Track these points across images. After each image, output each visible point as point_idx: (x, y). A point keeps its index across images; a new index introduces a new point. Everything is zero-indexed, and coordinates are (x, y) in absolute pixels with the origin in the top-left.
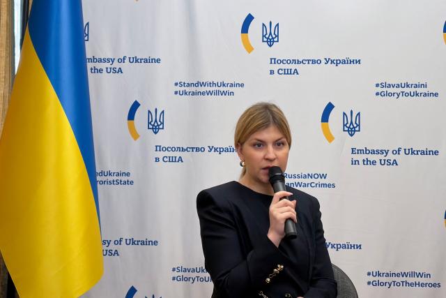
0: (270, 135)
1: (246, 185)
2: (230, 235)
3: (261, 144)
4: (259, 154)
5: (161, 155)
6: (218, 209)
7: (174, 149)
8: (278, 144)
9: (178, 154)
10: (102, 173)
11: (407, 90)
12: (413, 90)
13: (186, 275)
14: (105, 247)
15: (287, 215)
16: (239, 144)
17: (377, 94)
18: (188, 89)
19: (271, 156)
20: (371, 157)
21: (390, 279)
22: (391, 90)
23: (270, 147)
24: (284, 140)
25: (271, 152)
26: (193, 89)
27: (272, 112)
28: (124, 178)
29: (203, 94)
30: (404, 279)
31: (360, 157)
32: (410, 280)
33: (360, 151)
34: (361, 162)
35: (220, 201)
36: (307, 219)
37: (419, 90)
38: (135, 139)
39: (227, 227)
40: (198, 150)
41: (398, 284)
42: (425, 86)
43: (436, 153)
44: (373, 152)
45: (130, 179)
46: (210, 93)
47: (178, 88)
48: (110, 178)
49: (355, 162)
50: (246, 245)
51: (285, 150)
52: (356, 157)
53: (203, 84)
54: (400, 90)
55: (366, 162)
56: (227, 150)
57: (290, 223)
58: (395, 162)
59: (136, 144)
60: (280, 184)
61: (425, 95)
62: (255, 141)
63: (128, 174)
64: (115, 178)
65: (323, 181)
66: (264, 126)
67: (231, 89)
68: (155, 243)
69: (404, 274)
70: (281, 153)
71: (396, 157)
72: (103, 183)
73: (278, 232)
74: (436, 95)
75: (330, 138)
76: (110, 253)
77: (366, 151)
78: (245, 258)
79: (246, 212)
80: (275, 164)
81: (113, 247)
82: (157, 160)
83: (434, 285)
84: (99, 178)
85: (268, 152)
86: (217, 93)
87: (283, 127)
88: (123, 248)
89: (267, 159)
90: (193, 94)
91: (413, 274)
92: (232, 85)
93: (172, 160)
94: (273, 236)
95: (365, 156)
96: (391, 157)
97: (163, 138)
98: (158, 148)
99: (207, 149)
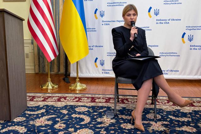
0: (132, 12)
1: (125, 27)
2: (120, 39)
3: (129, 15)
4: (129, 18)
5: (103, 23)
6: (117, 33)
7: (107, 21)
8: (134, 15)
9: (108, 23)
10: (88, 29)
11: (173, 2)
12: (174, 2)
13: (111, 54)
14: (89, 48)
15: (134, 32)
16: (124, 16)
17: (164, 4)
18: (111, 5)
19: (132, 18)
20: (162, 22)
21: (166, 54)
22: (168, 2)
23: (132, 16)
24: (136, 14)
25: (132, 17)
26: (112, 4)
27: (133, 6)
28: (94, 30)
29: (115, 6)
30: (170, 54)
31: (159, 22)
32: (171, 54)
33: (159, 20)
34: (159, 23)
35: (117, 31)
36: (141, 35)
37: (176, 2)
38: (97, 19)
39: (119, 37)
40: (114, 21)
41: (168, 56)
42: (178, 1)
43: (180, 20)
44: (162, 20)
45: (95, 30)
46: (117, 5)
47: (108, 4)
48: (90, 30)
49: (157, 23)
50: (124, 41)
51: (136, 16)
52: (158, 22)
53: (115, 3)
54: (171, 2)
55: (160, 23)
56: (122, 21)
57: (136, 35)
58: (168, 23)
59: (97, 21)
60: (134, 25)
61: (178, 3)
62: (128, 14)
63: (95, 29)
64: (91, 30)
65: (148, 29)
66: (130, 10)
67: (123, 4)
68: (102, 46)
69: (170, 53)
70: (135, 17)
71: (169, 21)
72: (88, 31)
73: (133, 37)
74: (181, 3)
75: (150, 17)
76: (91, 49)
77: (160, 20)
78: (124, 44)
79: (124, 33)
80: (133, 20)
81: (91, 48)
82: (103, 25)
83: (178, 56)
84: (87, 30)
85: (131, 17)
86: (119, 5)
87: (135, 10)
88: (94, 48)
89: (131, 19)
90: (112, 6)
91: (172, 53)
92: (123, 3)
93: (107, 24)
94: (131, 39)
95: (160, 21)
96: (167, 21)
97: (104, 18)
98: (103, 21)
99: (116, 21)
